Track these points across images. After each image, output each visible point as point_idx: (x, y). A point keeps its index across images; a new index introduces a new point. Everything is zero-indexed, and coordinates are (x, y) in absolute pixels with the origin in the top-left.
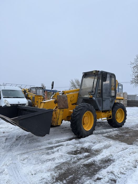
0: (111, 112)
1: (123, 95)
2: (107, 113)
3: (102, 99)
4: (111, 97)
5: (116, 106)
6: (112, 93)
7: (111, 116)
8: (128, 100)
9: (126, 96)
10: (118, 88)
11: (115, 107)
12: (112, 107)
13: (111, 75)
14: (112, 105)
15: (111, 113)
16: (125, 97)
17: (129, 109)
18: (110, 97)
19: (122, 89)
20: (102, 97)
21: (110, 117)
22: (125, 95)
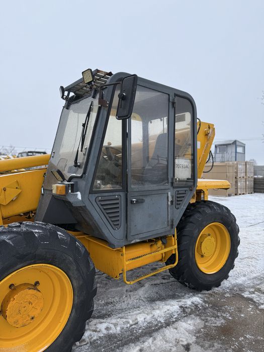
0: (174, 241)
1: (245, 166)
2: (155, 247)
3: (126, 195)
4: (172, 183)
5: (197, 216)
6: (180, 169)
7: (174, 255)
8: (255, 179)
9: (250, 170)
10: (236, 152)
11: (191, 219)
12: (176, 223)
13: (176, 95)
14: (178, 215)
15: (173, 248)
16: (248, 170)
17: (257, 198)
18: (169, 186)
19: (244, 153)
20: (125, 189)
21: (171, 260)
22: (248, 166)
